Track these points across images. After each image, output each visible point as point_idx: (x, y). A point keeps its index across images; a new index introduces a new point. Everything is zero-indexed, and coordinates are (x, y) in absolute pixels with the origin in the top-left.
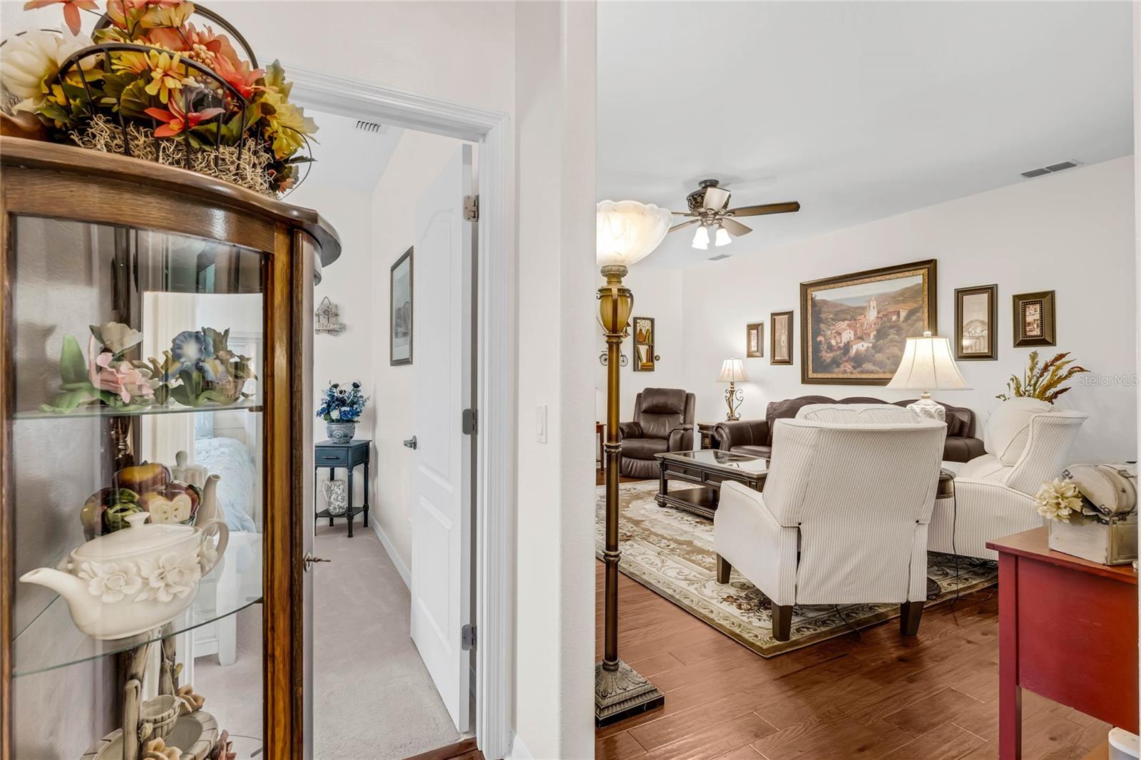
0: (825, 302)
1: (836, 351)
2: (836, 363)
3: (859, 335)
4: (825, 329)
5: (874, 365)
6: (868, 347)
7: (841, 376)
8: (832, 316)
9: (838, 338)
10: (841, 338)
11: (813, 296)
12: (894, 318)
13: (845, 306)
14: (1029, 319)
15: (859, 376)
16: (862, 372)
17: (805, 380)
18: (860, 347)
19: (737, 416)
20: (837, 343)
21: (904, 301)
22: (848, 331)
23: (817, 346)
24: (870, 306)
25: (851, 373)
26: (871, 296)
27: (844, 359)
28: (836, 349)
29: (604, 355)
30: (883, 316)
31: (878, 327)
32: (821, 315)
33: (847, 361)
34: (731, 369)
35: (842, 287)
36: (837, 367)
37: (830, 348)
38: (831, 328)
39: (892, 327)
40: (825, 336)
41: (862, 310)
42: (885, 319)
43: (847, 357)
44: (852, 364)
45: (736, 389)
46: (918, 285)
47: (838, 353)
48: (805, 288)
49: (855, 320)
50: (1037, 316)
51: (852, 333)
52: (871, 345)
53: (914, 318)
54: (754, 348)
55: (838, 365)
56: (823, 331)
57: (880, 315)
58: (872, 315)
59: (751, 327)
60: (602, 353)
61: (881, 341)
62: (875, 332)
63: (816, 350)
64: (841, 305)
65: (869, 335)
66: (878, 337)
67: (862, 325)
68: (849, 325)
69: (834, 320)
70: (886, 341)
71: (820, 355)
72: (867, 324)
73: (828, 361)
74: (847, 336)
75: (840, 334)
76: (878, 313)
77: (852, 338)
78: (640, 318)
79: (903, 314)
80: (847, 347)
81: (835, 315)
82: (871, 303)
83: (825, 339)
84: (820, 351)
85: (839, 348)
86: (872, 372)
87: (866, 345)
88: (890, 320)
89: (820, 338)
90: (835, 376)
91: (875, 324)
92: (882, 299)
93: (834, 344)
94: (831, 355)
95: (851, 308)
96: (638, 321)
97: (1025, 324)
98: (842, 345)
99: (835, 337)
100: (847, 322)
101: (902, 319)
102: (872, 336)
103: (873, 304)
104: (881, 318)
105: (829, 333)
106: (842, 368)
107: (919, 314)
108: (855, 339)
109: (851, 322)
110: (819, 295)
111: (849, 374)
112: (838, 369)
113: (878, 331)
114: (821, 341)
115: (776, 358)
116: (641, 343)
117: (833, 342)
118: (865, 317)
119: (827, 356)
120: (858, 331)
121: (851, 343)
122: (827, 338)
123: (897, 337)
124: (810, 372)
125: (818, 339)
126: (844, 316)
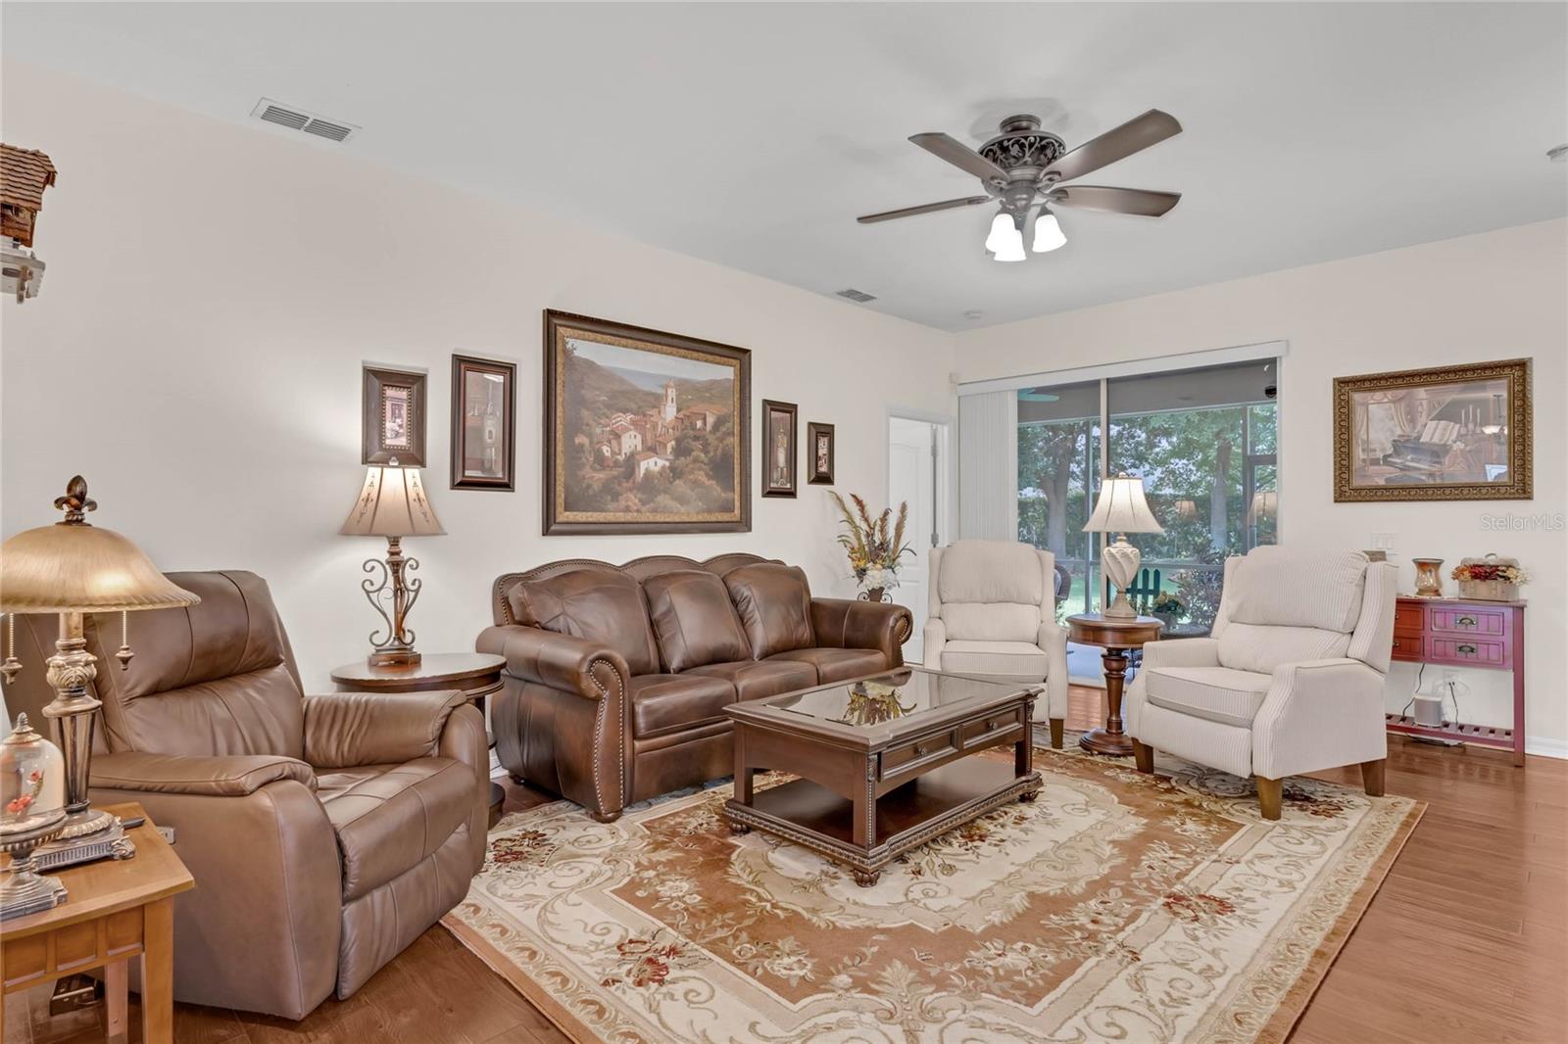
0: (590, 365)
1: (611, 468)
2: (610, 491)
3: (649, 444)
4: (591, 422)
5: (672, 499)
6: (663, 467)
7: (621, 517)
8: (603, 398)
9: (614, 444)
10: (620, 444)
11: (569, 346)
12: (699, 424)
13: (629, 384)
15: (652, 518)
16: (655, 511)
17: (550, 526)
18: (652, 464)
20: (613, 453)
21: (711, 400)
22: (633, 433)
23: (574, 451)
24: (666, 396)
25: (638, 512)
26: (670, 378)
27: (625, 485)
28: (611, 465)
30: (685, 420)
31: (678, 434)
32: (583, 392)
33: (631, 490)
35: (626, 346)
36: (612, 500)
37: (600, 459)
38: (603, 422)
39: (696, 438)
40: (590, 436)
41: (656, 401)
42: (687, 423)
43: (631, 481)
44: (639, 495)
46: (729, 380)
47: (615, 472)
48: (553, 319)
49: (644, 415)
51: (639, 437)
52: (667, 464)
53: (723, 429)
55: (616, 497)
56: (588, 425)
57: (681, 416)
58: (670, 412)
59: (379, 379)
61: (682, 459)
62: (673, 443)
63: (574, 463)
64: (622, 381)
65: (665, 446)
66: (681, 451)
67: (655, 426)
68: (633, 423)
69: (609, 407)
70: (689, 459)
71: (581, 473)
72: (663, 426)
73: (596, 486)
74: (631, 442)
75: (618, 437)
76: (678, 410)
77: (639, 448)
79: (711, 420)
80: (631, 462)
81: (609, 398)
82: (669, 391)
83: (591, 442)
84: (581, 467)
85: (616, 464)
86: (672, 511)
87: (661, 463)
88: (693, 426)
89: (580, 439)
90: (610, 517)
91: (673, 429)
92: (683, 386)
93: (608, 454)
94: (601, 475)
95: (638, 391)
98: (622, 458)
99: (609, 441)
100: (630, 417)
101: (709, 427)
102: (669, 450)
103: (672, 393)
104: (682, 419)
105: (598, 430)
106: (623, 503)
107: (728, 425)
108: (643, 450)
109: (637, 418)
110: (582, 347)
111: (635, 514)
112: (616, 504)
113: (678, 441)
114: (582, 445)
115: (467, 473)
117: (606, 450)
118: (659, 413)
119: (596, 478)
120: (649, 435)
121: (638, 457)
122: (595, 440)
123: (703, 455)
124: (560, 508)
125: (577, 441)
126: (627, 404)
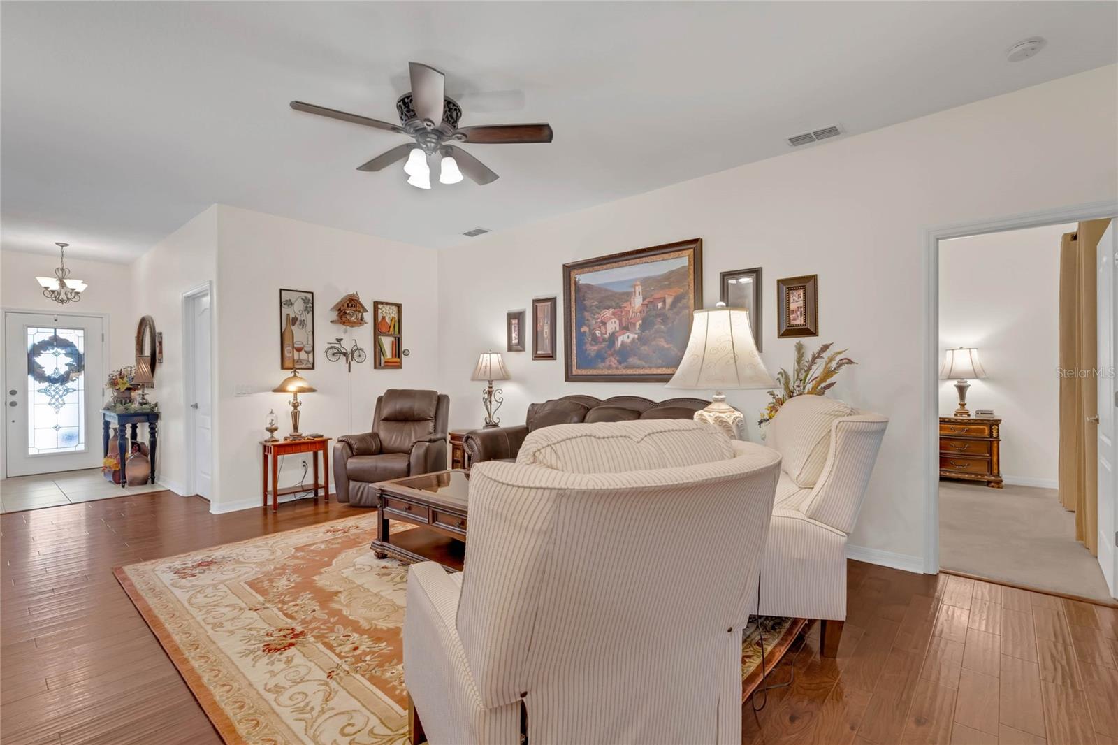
0: (588, 286)
1: (601, 343)
2: (600, 357)
3: (624, 325)
4: (590, 318)
5: (640, 359)
6: (634, 339)
7: (606, 372)
8: (596, 303)
9: (602, 328)
10: (606, 328)
11: (577, 279)
12: (660, 305)
13: (610, 291)
14: (793, 306)
15: (624, 372)
16: (627, 367)
17: (569, 377)
18: (626, 338)
19: (496, 420)
20: (602, 334)
21: (669, 287)
22: (613, 320)
23: (581, 336)
24: (635, 292)
25: (617, 368)
26: (636, 280)
27: (609, 352)
28: (601, 340)
29: (332, 347)
30: (649, 304)
31: (644, 315)
32: (585, 302)
33: (612, 355)
34: (488, 364)
35: (606, 269)
36: (602, 362)
37: (595, 340)
38: (596, 317)
39: (659, 316)
40: (589, 326)
41: (628, 296)
42: (651, 306)
43: (613, 349)
44: (617, 358)
45: (494, 389)
46: (684, 267)
47: (603, 345)
48: (568, 269)
49: (621, 308)
50: (801, 303)
51: (617, 322)
52: (636, 336)
53: (680, 305)
54: (515, 341)
55: (603, 360)
56: (588, 320)
57: (646, 302)
58: (638, 302)
59: (511, 317)
60: (329, 345)
61: (647, 331)
62: (641, 322)
63: (580, 343)
64: (606, 290)
65: (635, 324)
66: (644, 327)
67: (627, 313)
68: (614, 314)
69: (599, 307)
70: (652, 331)
71: (584, 347)
72: (633, 312)
73: (593, 354)
74: (613, 326)
75: (604, 324)
76: (644, 299)
77: (618, 329)
78: (382, 303)
79: (669, 301)
80: (613, 337)
81: (600, 302)
82: (637, 288)
83: (590, 329)
84: (584, 344)
85: (604, 340)
86: (638, 368)
87: (632, 336)
88: (655, 308)
89: (585, 329)
90: (600, 372)
91: (640, 312)
92: (646, 282)
93: (599, 335)
94: (595, 348)
95: (616, 293)
96: (380, 306)
97: (789, 312)
98: (607, 336)
99: (600, 327)
100: (611, 310)
101: (667, 306)
102: (637, 327)
103: (639, 289)
104: (647, 305)
105: (594, 322)
106: (607, 363)
107: (685, 301)
108: (620, 330)
109: (616, 310)
110: (584, 278)
111: (614, 370)
112: (603, 364)
113: (644, 320)
114: (585, 332)
115: (538, 352)
116: (384, 334)
117: (598, 333)
118: (630, 303)
119: (592, 349)
120: (624, 319)
121: (617, 334)
122: (592, 328)
123: (663, 327)
124: (574, 368)
125: (582, 330)
126: (608, 303)
